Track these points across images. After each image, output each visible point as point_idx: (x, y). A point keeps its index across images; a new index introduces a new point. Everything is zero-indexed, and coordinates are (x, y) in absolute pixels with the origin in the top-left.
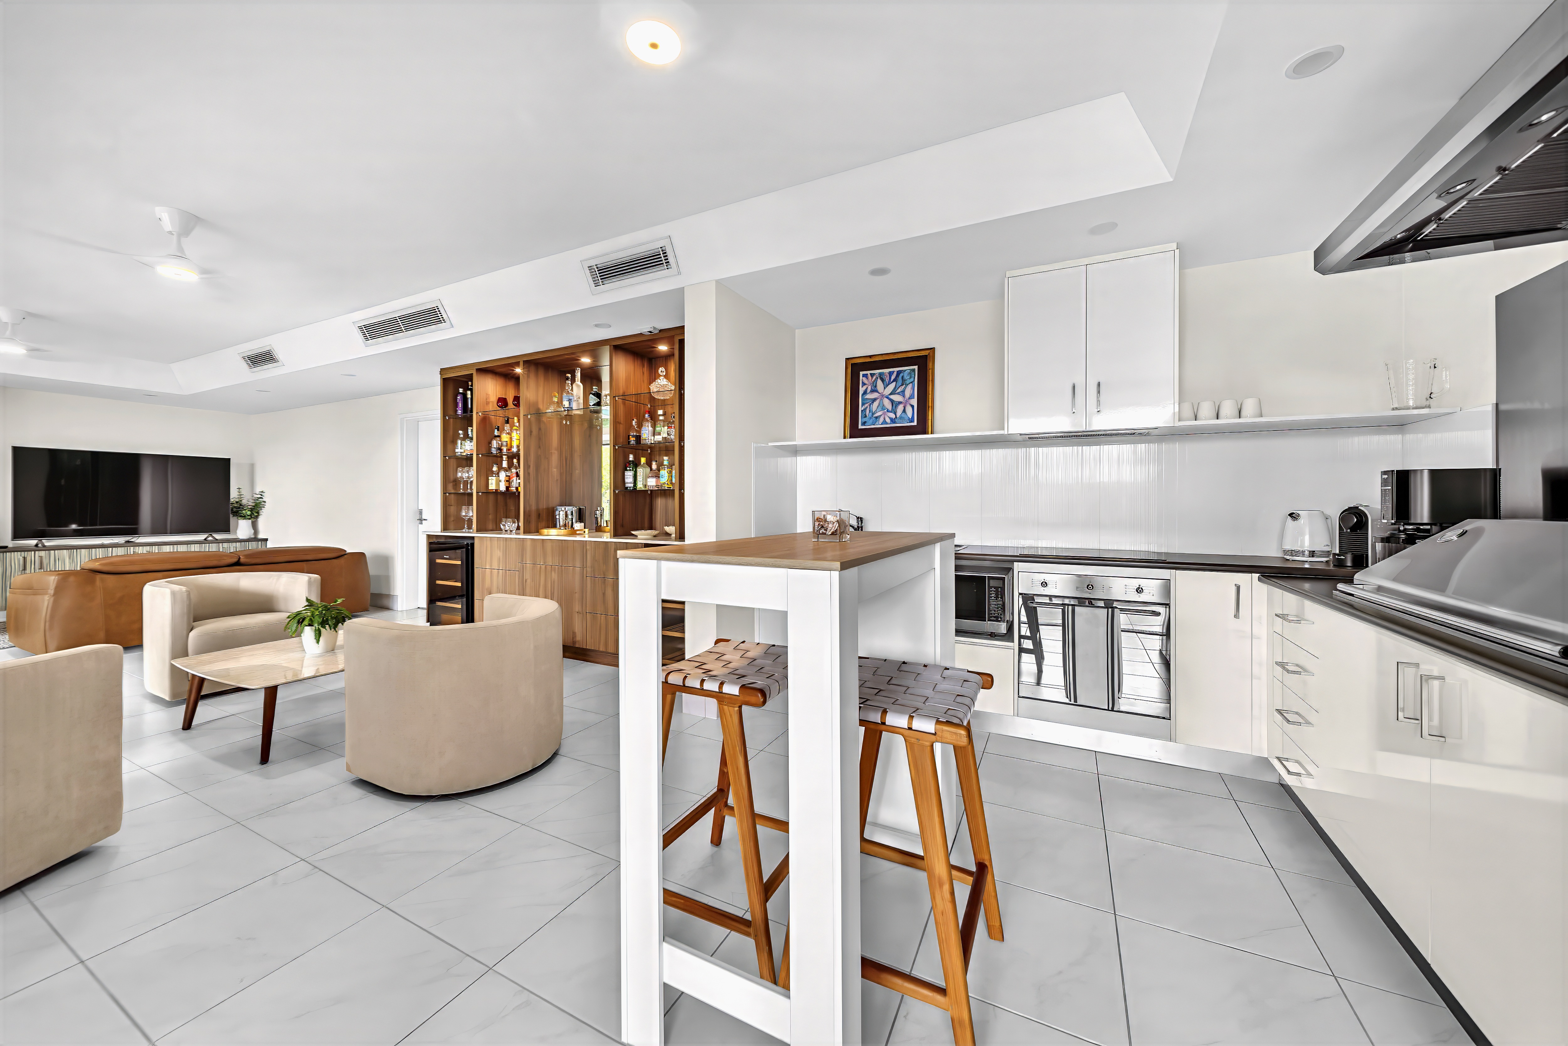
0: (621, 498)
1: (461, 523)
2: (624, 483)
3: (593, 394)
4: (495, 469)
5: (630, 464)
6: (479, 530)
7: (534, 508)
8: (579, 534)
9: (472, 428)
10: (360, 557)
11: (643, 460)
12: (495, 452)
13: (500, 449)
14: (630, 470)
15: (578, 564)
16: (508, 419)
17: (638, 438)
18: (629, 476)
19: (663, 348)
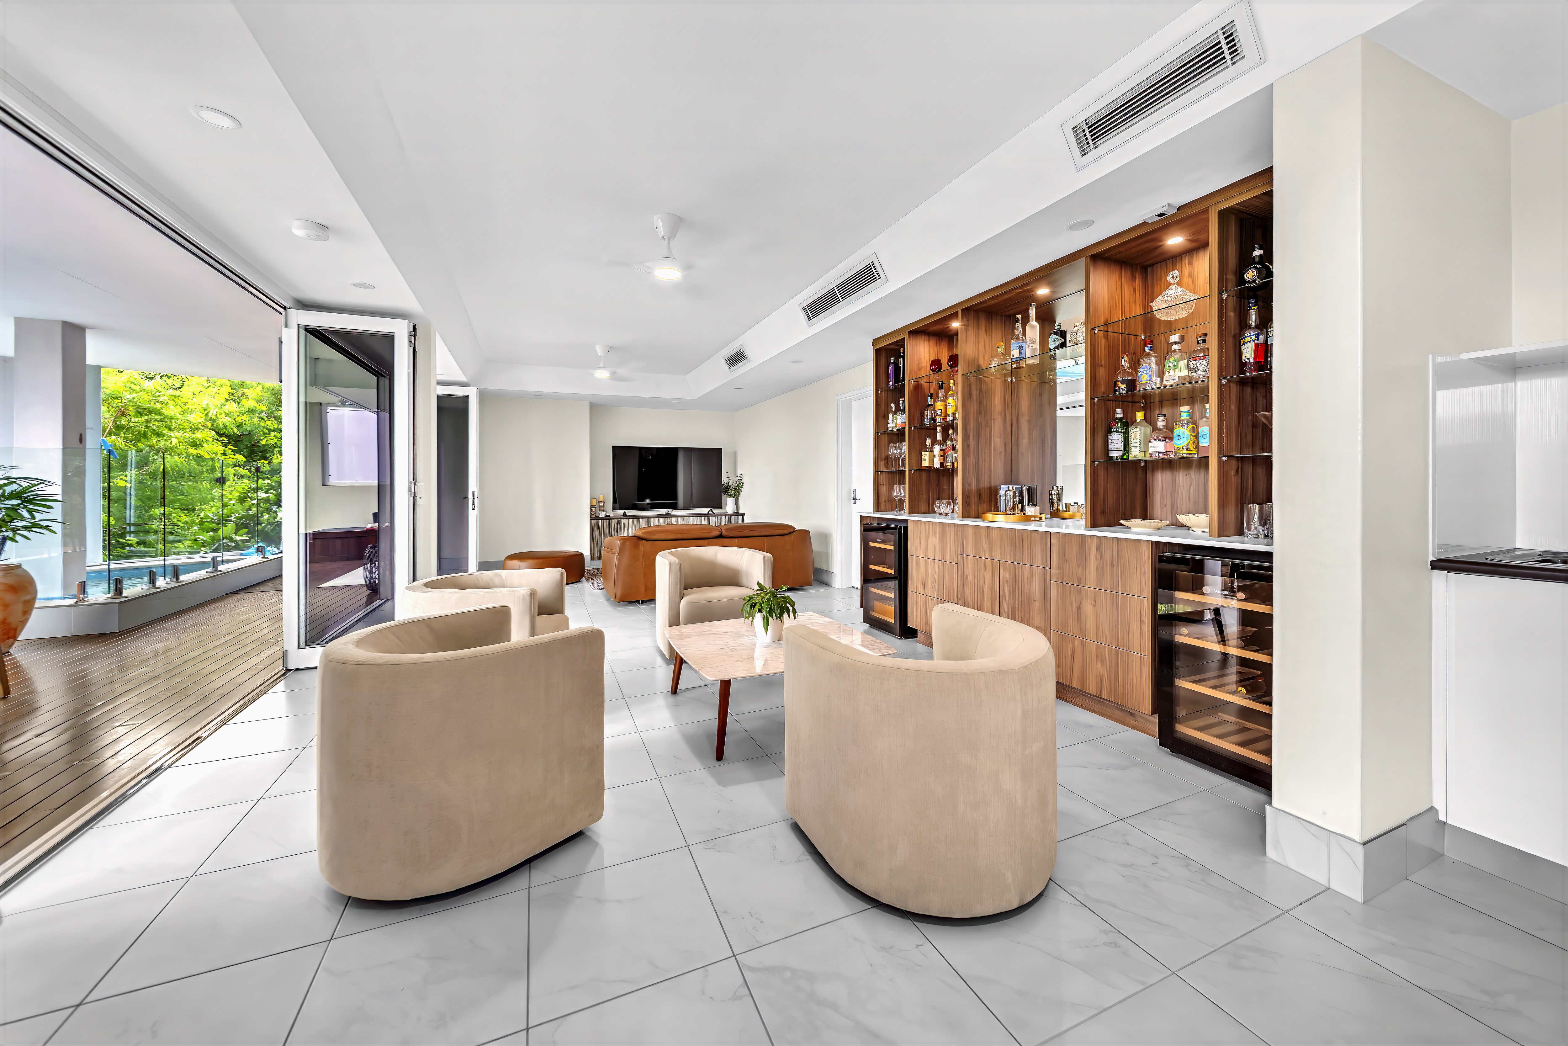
0: (1102, 473)
1: (896, 504)
2: (1107, 450)
3: (1056, 333)
4: (928, 442)
5: (1117, 423)
6: (912, 512)
7: (973, 487)
8: (1034, 521)
9: (903, 399)
10: (806, 533)
11: (1140, 415)
12: (928, 423)
13: (933, 420)
14: (1117, 432)
15: (1038, 562)
16: (942, 384)
17: (1132, 384)
18: (1115, 441)
19: (1175, 241)
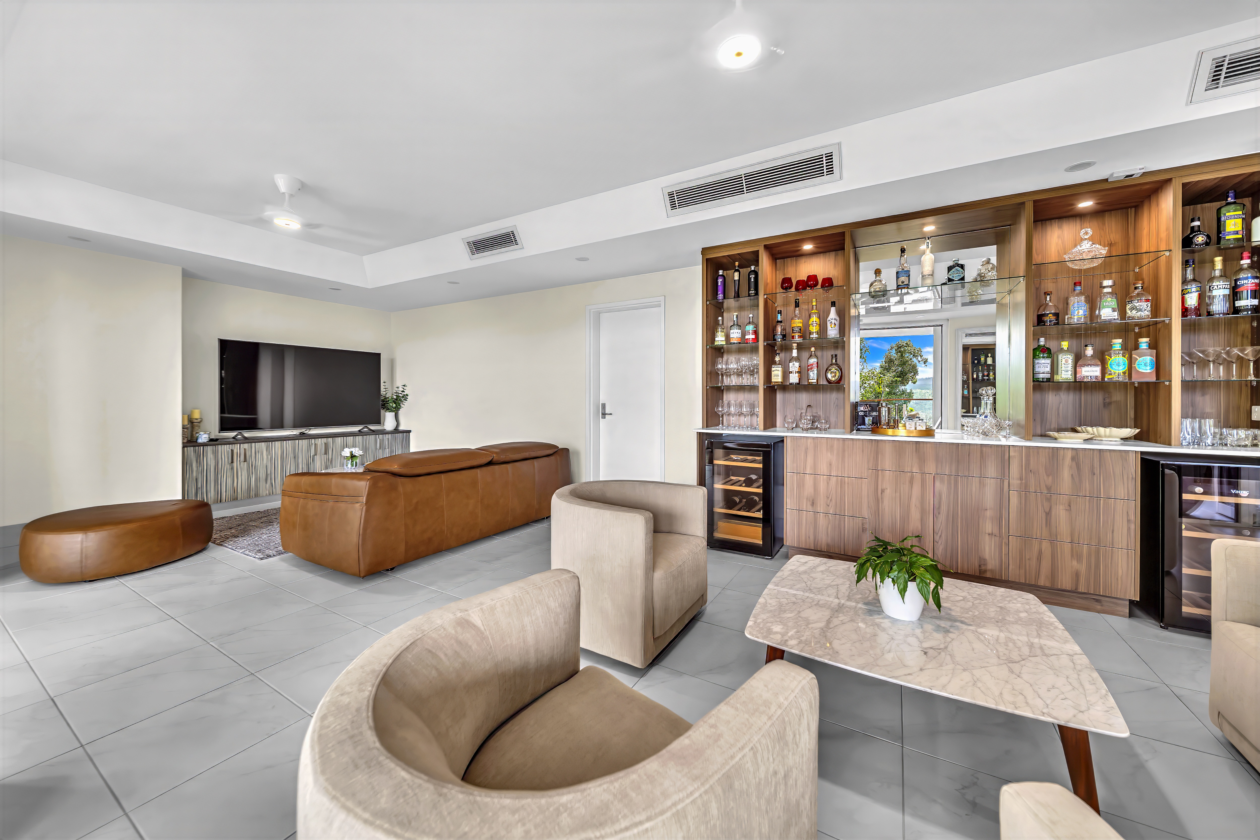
10: (567, 451)
14: (1044, 357)
15: (991, 474)
18: (1043, 365)
19: (1086, 204)
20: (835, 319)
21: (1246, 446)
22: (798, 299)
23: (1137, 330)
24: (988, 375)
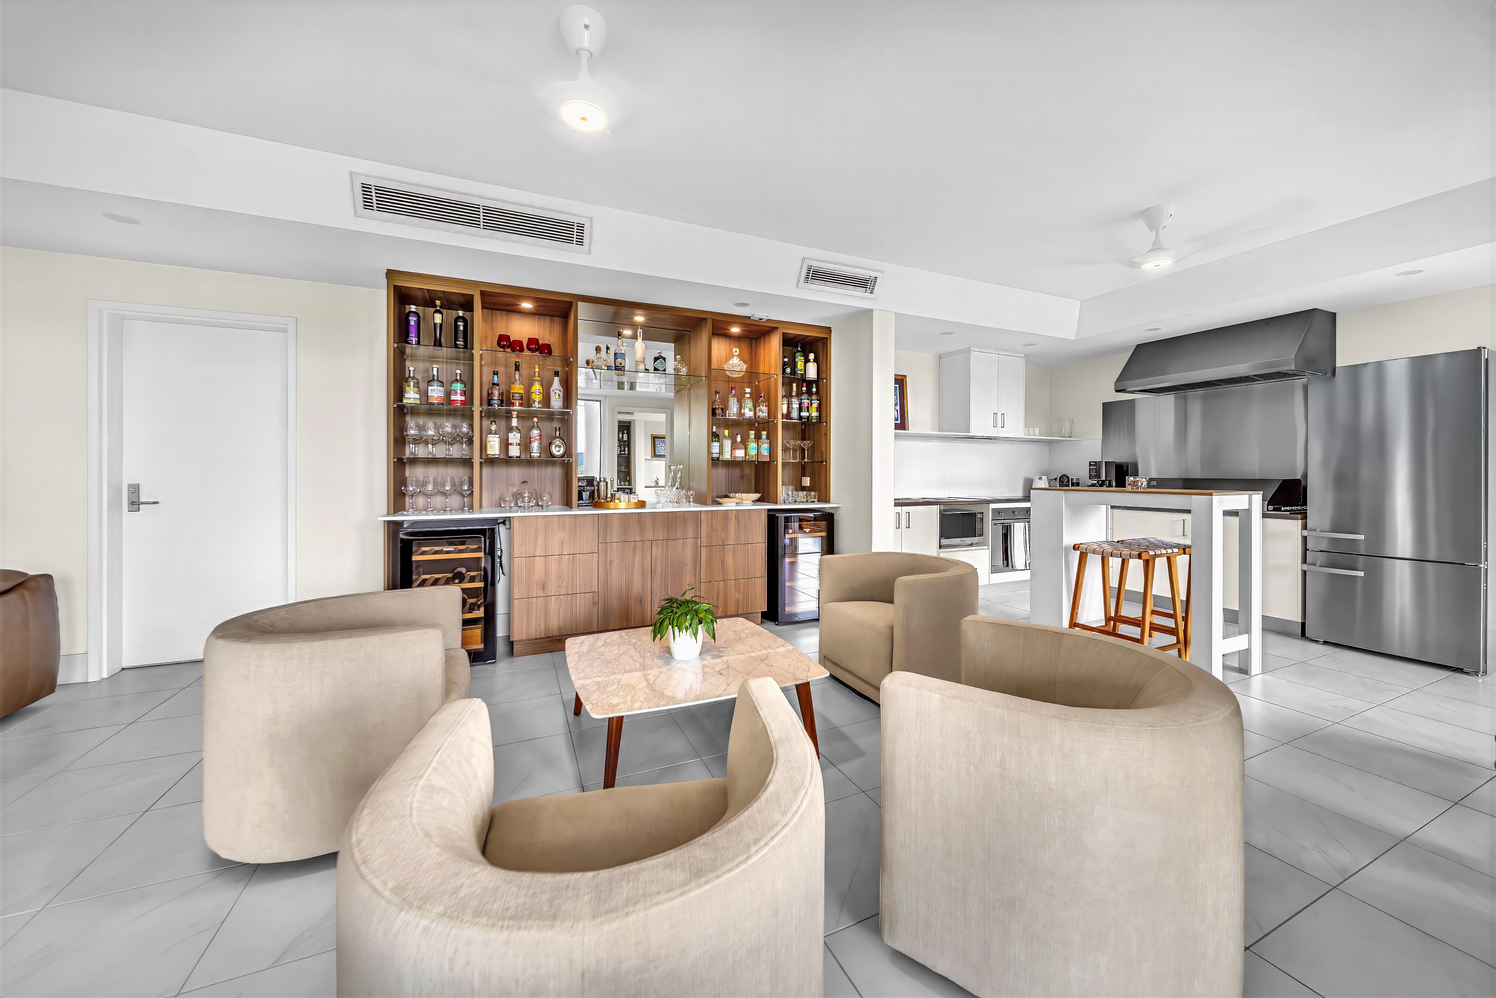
11: (727, 432)
14: (717, 441)
15: (690, 535)
19: (735, 330)
20: (560, 390)
21: (803, 502)
22: (519, 362)
23: (756, 425)
24: (624, 450)
